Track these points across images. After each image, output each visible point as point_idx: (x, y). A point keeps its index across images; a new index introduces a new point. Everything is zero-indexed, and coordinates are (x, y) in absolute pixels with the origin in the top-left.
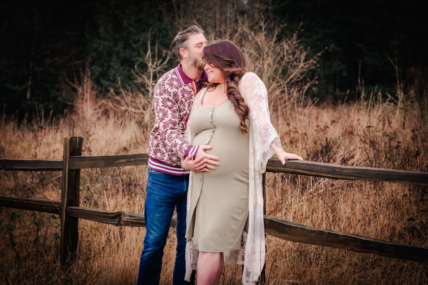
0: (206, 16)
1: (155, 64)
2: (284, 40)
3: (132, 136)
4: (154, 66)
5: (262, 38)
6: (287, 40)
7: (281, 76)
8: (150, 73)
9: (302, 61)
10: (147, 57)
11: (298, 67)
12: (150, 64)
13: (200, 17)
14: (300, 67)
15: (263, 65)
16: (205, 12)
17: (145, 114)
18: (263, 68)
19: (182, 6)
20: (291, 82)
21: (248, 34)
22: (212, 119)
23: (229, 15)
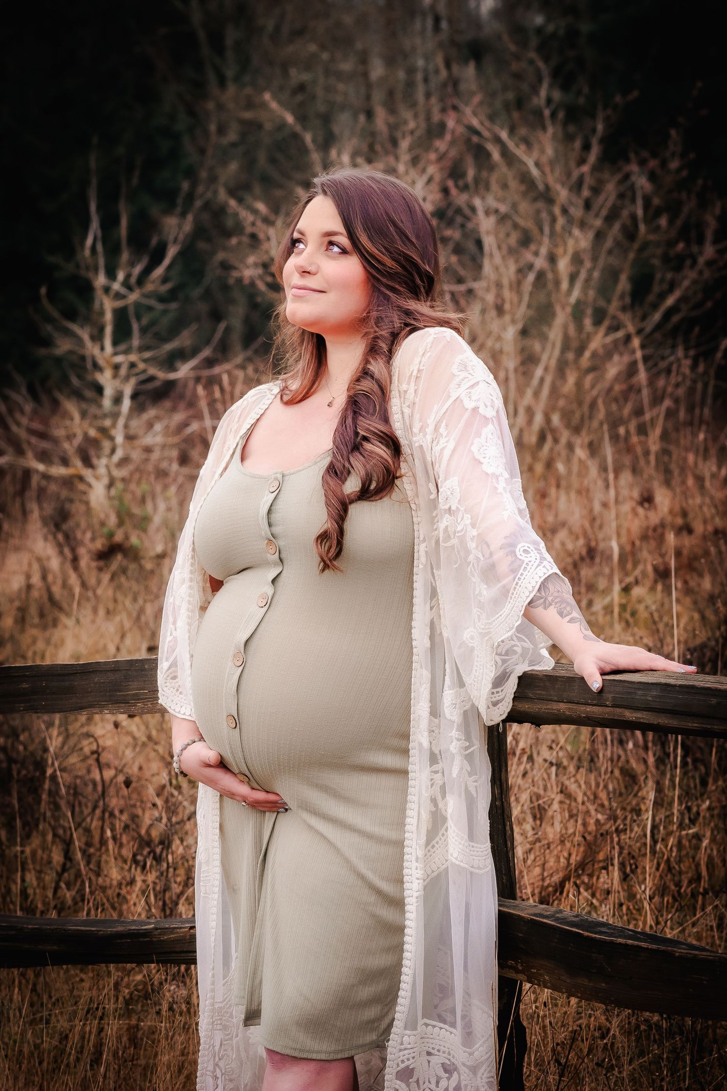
0: (327, 72)
1: (121, 276)
2: (632, 156)
3: (28, 576)
4: (116, 286)
5: (542, 151)
6: (645, 154)
7: (628, 300)
8: (102, 313)
9: (709, 235)
10: (87, 252)
11: (694, 263)
12: (101, 280)
13: (305, 77)
14: (701, 260)
15: (552, 259)
16: (325, 56)
17: (91, 479)
18: (555, 271)
19: (231, 35)
20: (669, 326)
21: (486, 139)
22: (270, 525)
23: (420, 63)
